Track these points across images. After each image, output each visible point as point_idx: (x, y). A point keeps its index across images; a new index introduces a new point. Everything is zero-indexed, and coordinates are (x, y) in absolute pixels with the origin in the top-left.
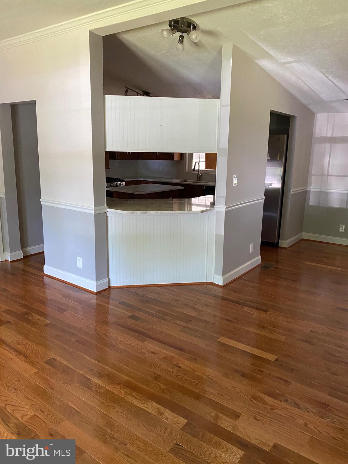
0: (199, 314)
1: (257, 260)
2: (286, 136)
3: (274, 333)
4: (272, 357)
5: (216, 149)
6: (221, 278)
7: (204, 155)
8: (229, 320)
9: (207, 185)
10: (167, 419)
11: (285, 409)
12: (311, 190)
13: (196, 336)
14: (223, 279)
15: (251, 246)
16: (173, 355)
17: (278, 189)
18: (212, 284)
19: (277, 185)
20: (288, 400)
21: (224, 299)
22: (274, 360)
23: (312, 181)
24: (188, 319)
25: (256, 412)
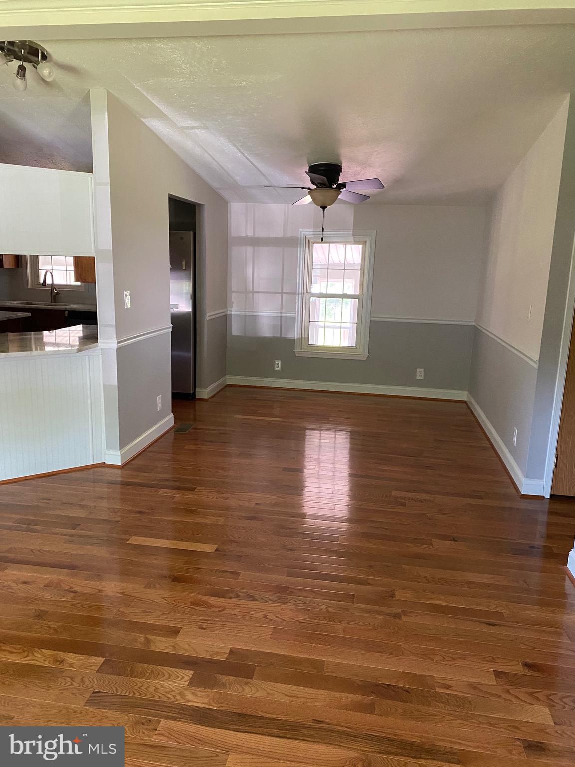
0: (90, 513)
1: (168, 421)
2: (191, 233)
3: (208, 517)
4: (208, 548)
5: (93, 251)
6: (119, 453)
7: (71, 260)
8: (140, 512)
9: (70, 308)
10: (71, 665)
11: (238, 605)
12: (233, 313)
13: (92, 544)
14: (121, 455)
15: (159, 399)
16: (61, 577)
17: (188, 313)
18: (104, 465)
19: (185, 307)
20: (240, 594)
21: (125, 484)
22: (213, 551)
23: (233, 300)
24: (74, 523)
25: (200, 620)
